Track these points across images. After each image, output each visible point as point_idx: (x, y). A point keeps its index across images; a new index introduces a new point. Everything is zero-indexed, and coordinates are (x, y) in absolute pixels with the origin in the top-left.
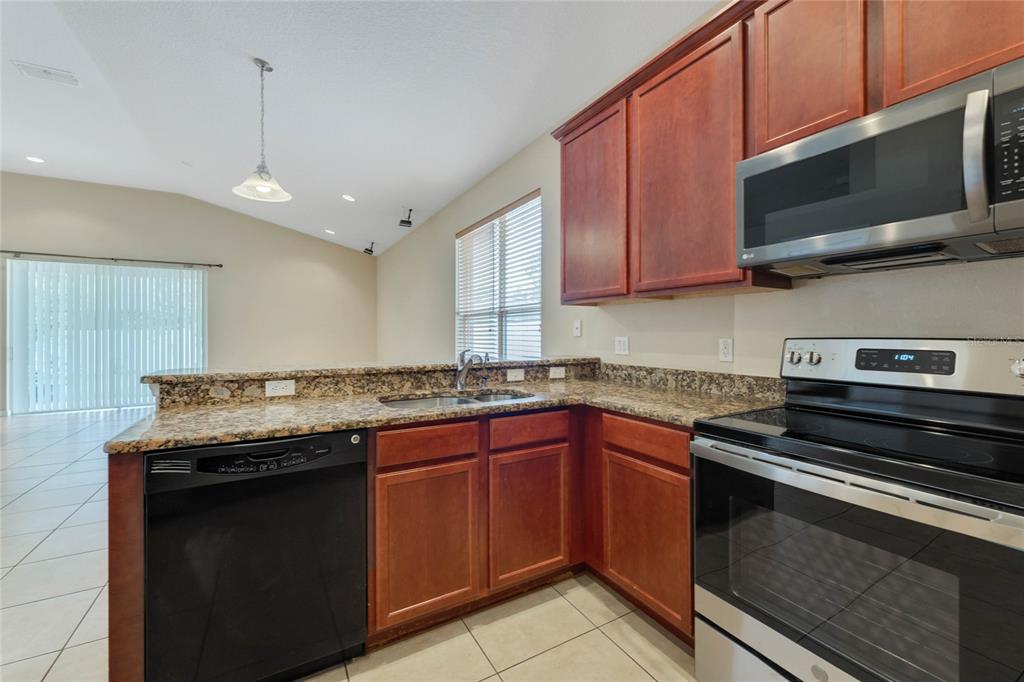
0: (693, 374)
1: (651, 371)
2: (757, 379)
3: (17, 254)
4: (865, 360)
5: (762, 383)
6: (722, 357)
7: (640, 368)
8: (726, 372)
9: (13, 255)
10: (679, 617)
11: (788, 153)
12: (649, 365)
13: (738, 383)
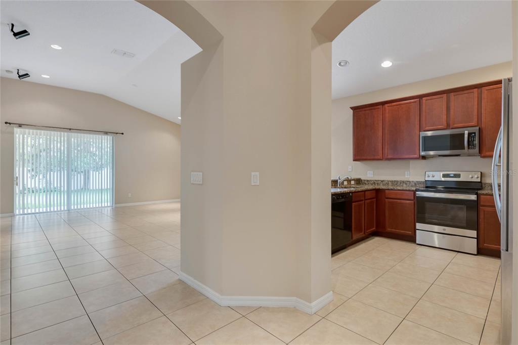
0: (398, 181)
1: (382, 181)
2: (417, 182)
3: (20, 126)
4: (444, 176)
5: (419, 183)
6: (406, 176)
7: (379, 181)
8: (408, 180)
9: (18, 125)
10: (410, 233)
11: (429, 133)
12: (382, 179)
13: (412, 183)
